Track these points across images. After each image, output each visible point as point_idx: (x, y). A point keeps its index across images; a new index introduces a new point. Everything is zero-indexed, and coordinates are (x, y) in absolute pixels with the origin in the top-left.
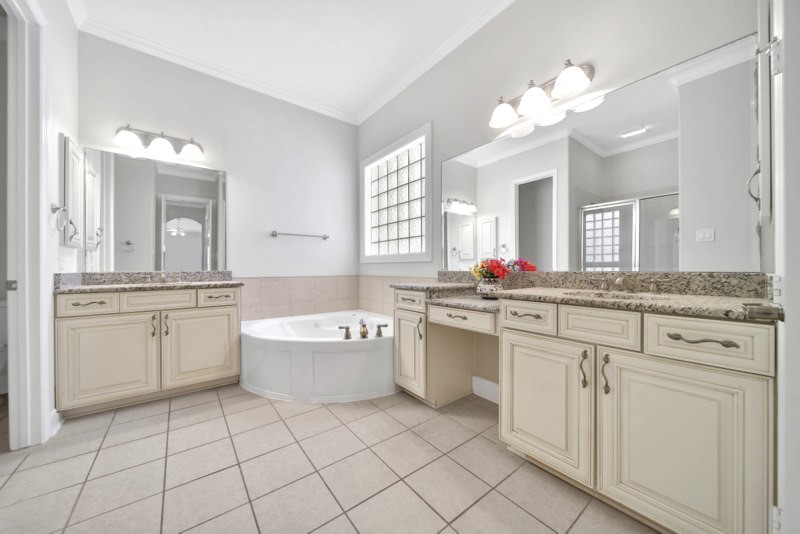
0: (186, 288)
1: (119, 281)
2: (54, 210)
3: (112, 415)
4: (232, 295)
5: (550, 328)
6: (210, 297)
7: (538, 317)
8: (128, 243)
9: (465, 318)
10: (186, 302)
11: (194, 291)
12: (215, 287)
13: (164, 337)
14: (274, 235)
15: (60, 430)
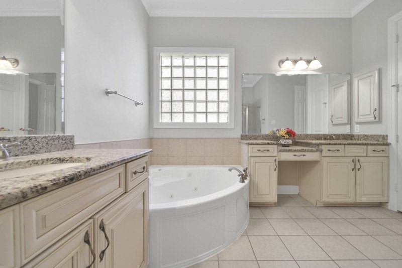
5: (342, 154)
7: (338, 150)
9: (304, 155)
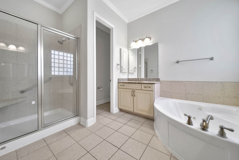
0: (139, 83)
1: (133, 81)
2: (118, 65)
3: (125, 113)
4: (151, 87)
6: (145, 87)
8: (152, 71)
10: (139, 87)
11: (141, 84)
12: (146, 83)
13: (134, 97)
14: (178, 62)
15: (118, 112)
